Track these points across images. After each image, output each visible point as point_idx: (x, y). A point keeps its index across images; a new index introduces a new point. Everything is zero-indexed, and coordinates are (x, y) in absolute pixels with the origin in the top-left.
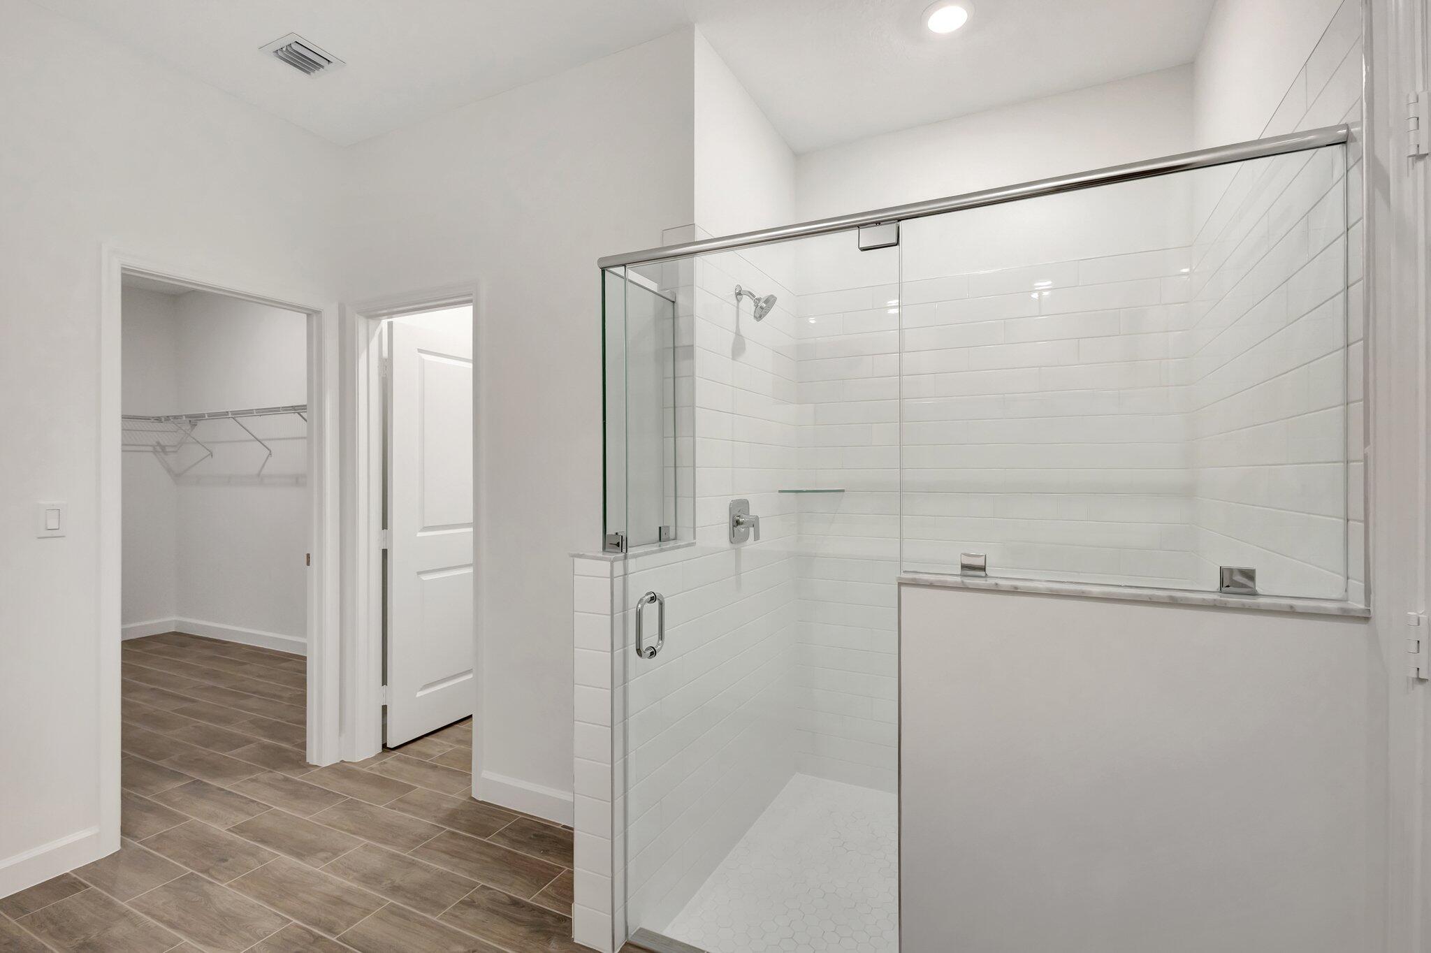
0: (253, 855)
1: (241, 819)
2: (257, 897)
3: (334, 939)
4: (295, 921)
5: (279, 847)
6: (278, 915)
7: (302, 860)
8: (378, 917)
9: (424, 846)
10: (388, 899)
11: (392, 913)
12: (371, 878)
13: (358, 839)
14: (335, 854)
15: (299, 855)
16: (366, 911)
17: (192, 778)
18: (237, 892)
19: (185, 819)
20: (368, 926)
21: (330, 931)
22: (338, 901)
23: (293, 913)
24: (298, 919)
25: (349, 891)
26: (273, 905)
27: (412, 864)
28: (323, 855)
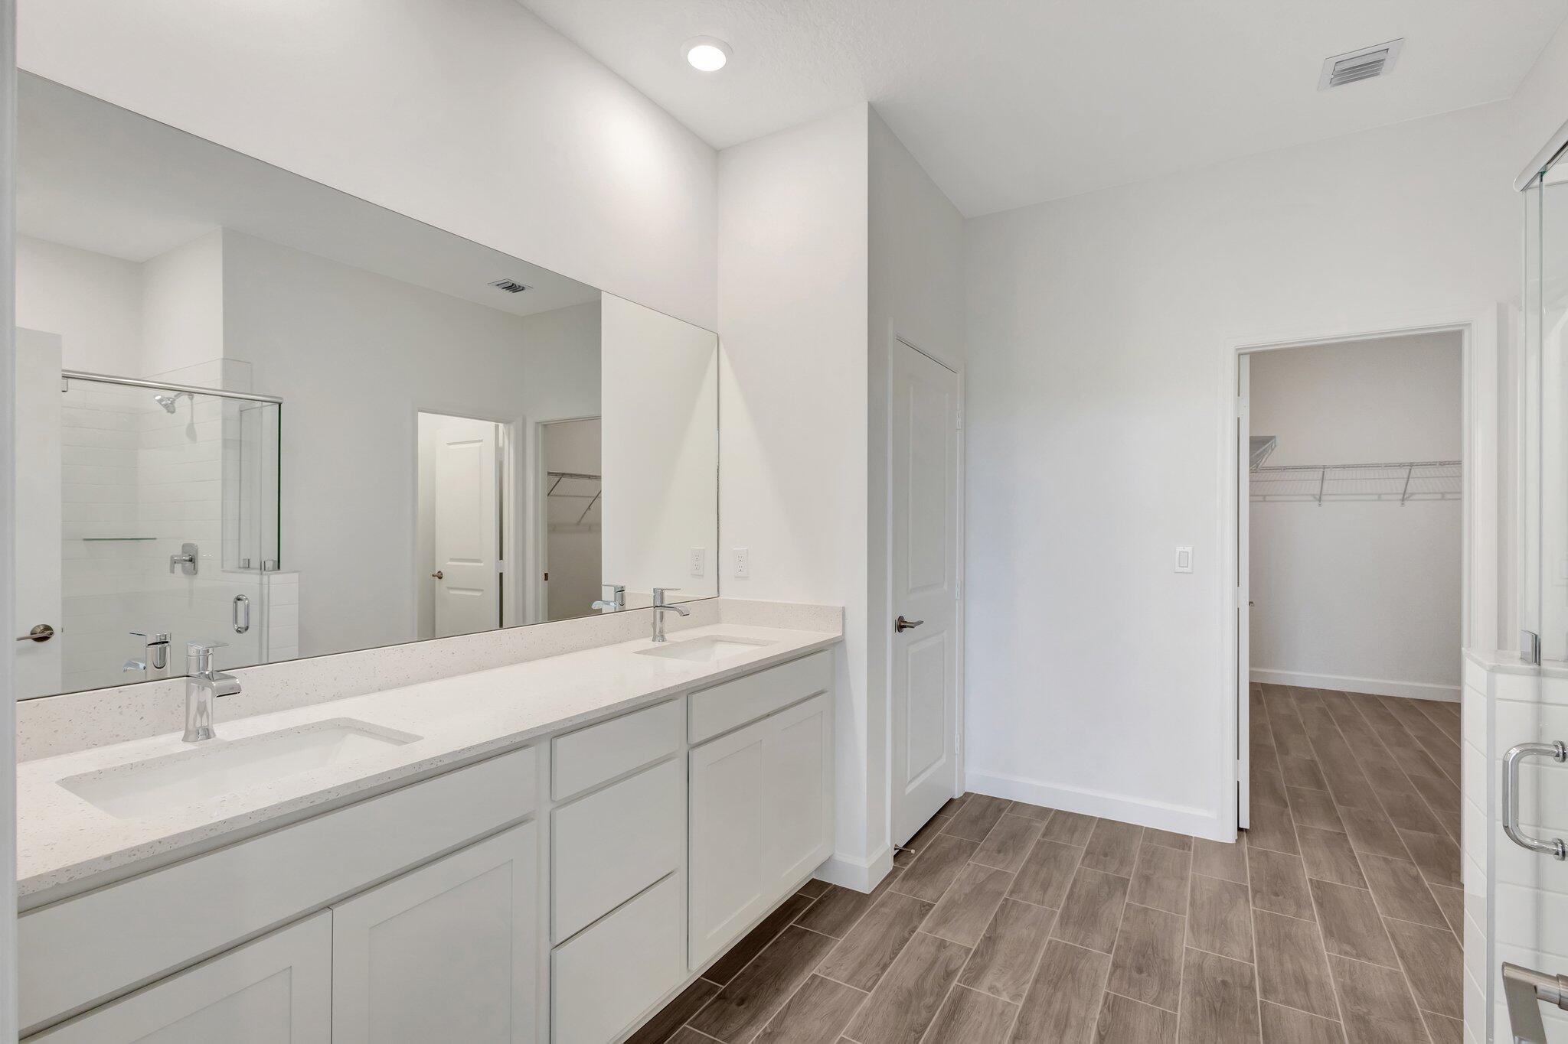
0: (1299, 905)
1: (1330, 878)
2: (1258, 932)
3: (1259, 998)
4: (1256, 965)
5: (1323, 917)
6: (1252, 951)
7: (1326, 937)
8: (1312, 1020)
9: (1450, 1021)
10: (1341, 1018)
11: (1328, 1030)
12: (1353, 993)
13: (1398, 964)
14: (1358, 956)
15: (1329, 932)
16: (1310, 1008)
17: (1343, 829)
18: (1252, 920)
19: (1296, 852)
20: (1295, 1018)
21: (1265, 992)
22: (1302, 983)
23: (1261, 960)
24: (1259, 967)
25: (1322, 985)
26: (1259, 945)
27: (1412, 1020)
28: (1347, 948)
